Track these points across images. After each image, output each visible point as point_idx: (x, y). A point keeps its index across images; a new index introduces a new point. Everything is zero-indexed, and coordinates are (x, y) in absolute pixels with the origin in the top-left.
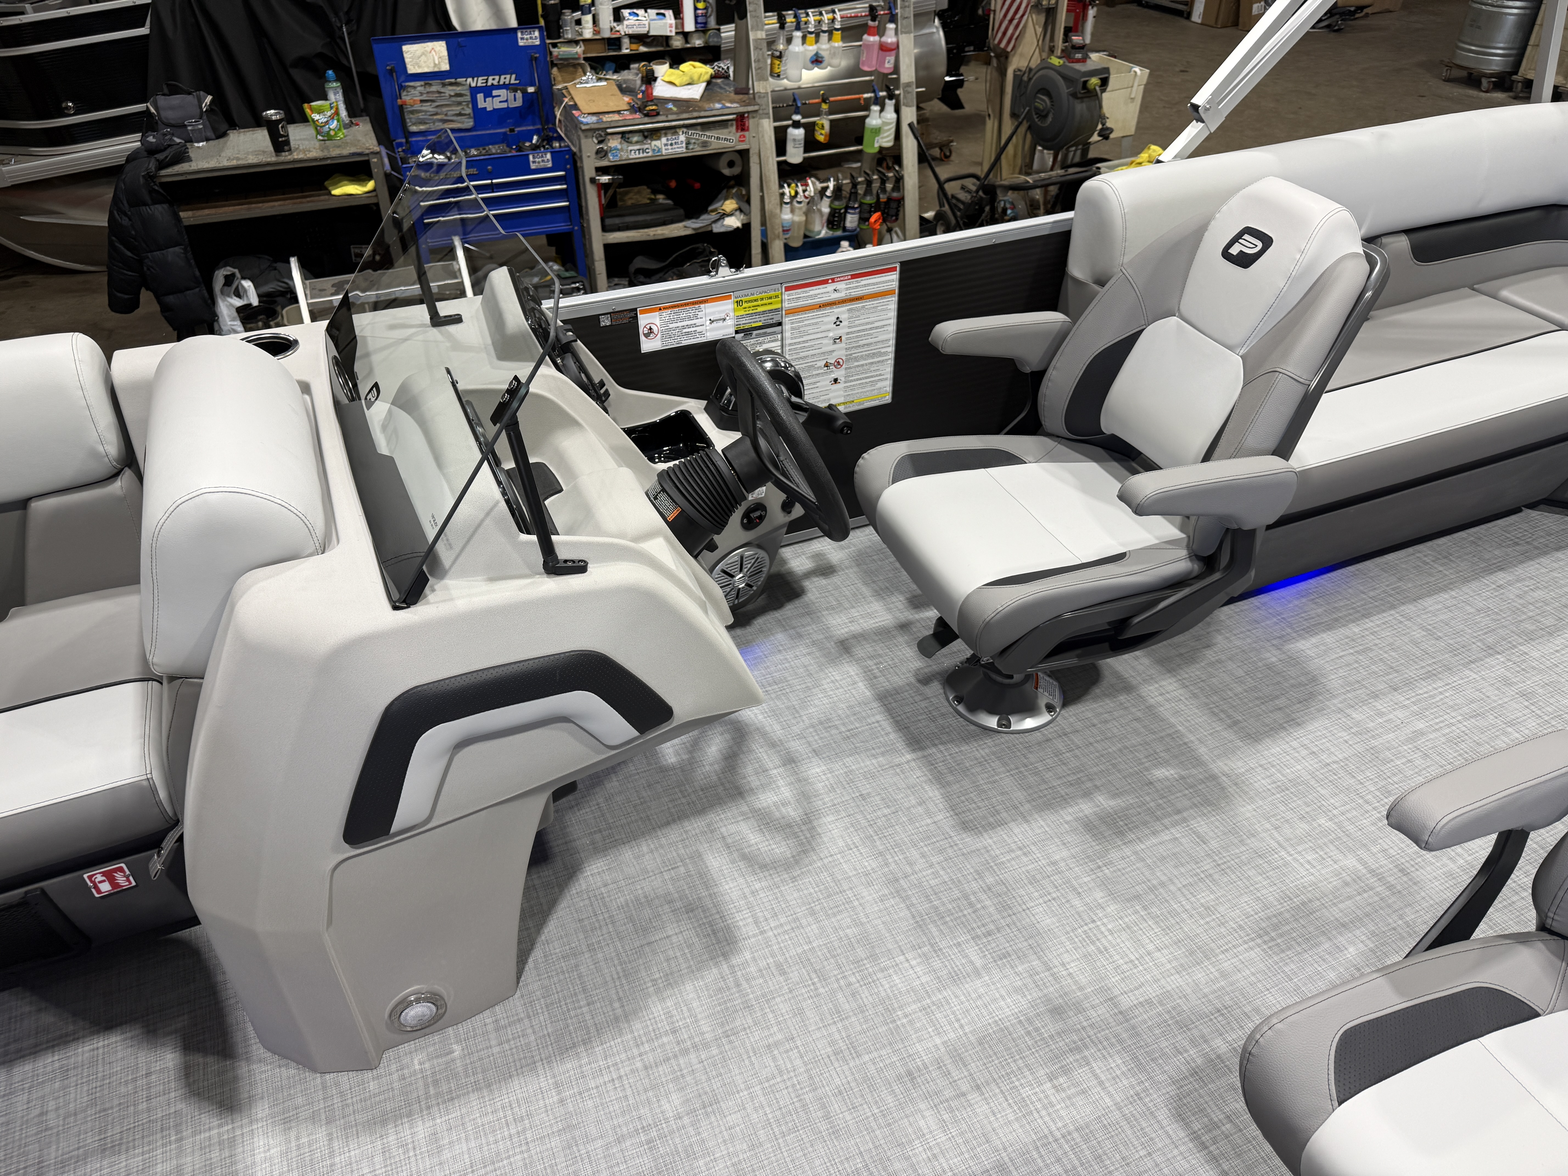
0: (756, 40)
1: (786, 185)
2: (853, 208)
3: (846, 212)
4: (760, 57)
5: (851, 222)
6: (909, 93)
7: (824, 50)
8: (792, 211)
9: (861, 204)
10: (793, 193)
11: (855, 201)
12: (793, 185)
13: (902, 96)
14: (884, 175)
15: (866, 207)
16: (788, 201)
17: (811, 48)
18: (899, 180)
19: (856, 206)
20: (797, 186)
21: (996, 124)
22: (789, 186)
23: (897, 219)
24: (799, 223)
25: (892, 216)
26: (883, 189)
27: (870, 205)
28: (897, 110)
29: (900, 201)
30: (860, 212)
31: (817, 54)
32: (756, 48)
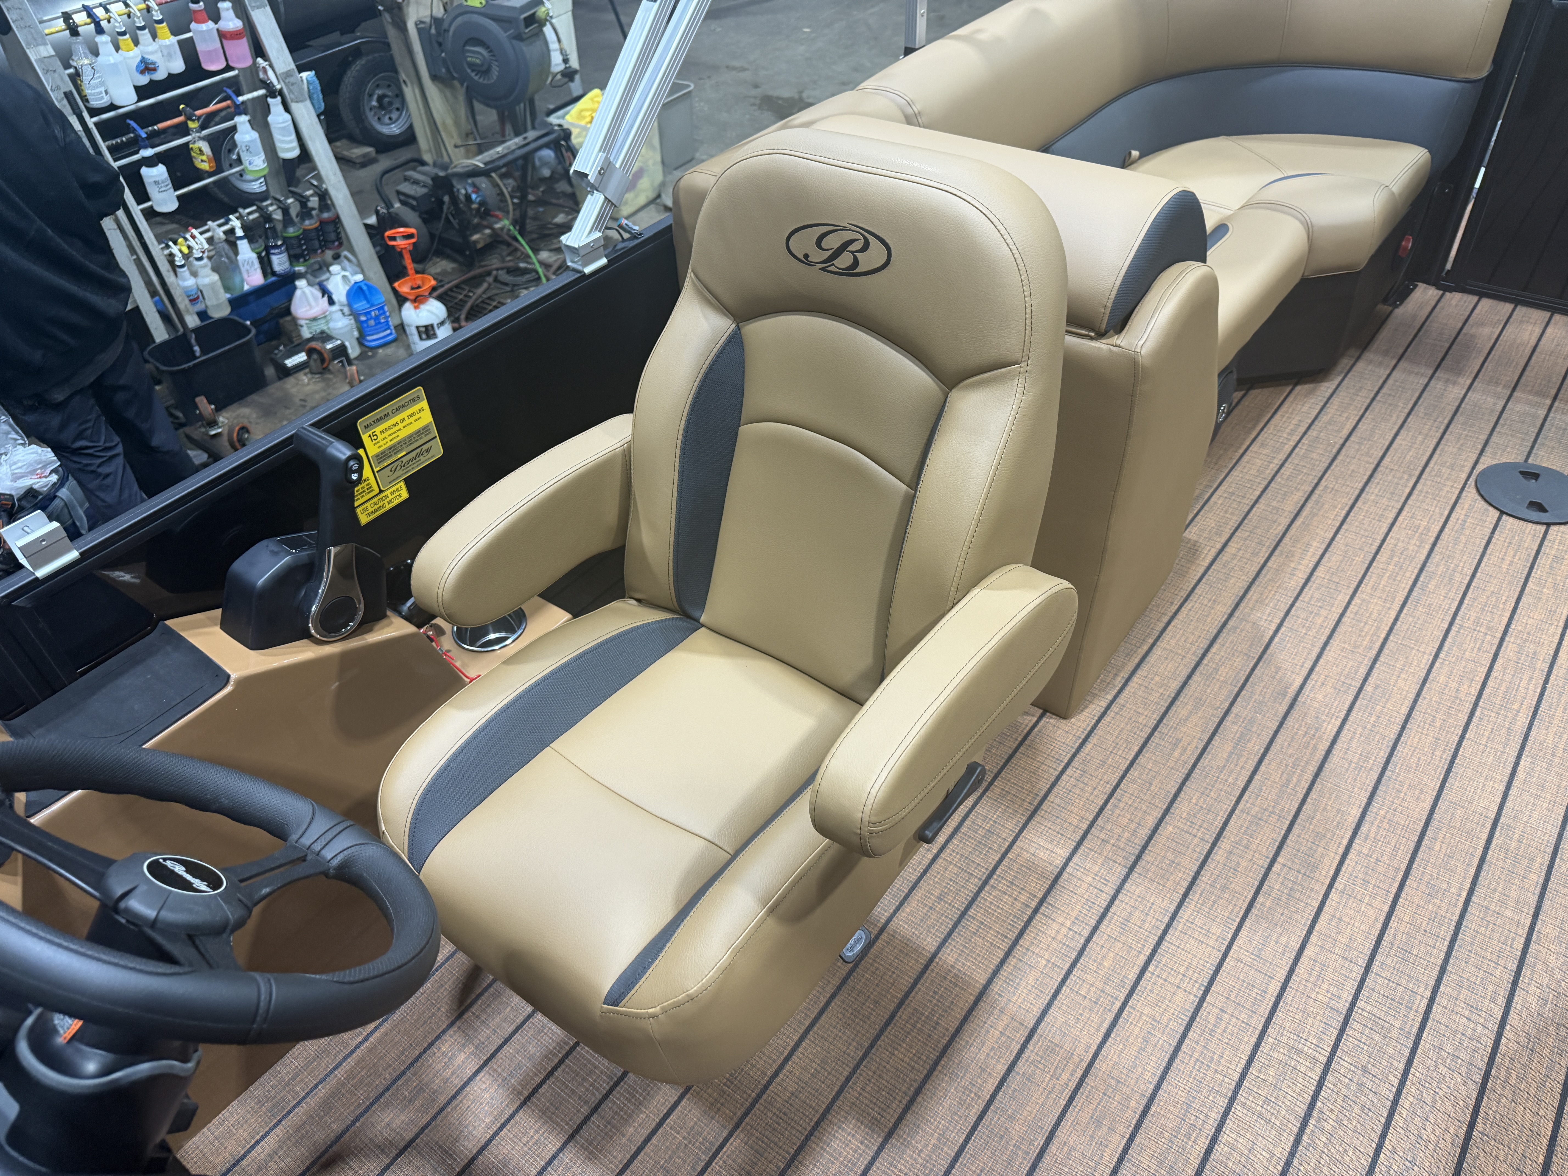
0: (41, 60)
1: (171, 243)
2: (276, 247)
3: (268, 254)
4: (59, 83)
5: (280, 264)
6: (293, 84)
7: (152, 53)
8: (194, 274)
9: (285, 240)
10: (186, 250)
11: (276, 237)
12: (181, 240)
13: (285, 91)
14: (302, 197)
15: (294, 242)
16: (183, 262)
17: (131, 54)
18: (324, 196)
19: (279, 243)
20: (186, 239)
21: (417, 91)
22: (175, 243)
23: (341, 244)
24: (212, 285)
25: (334, 242)
26: (305, 212)
27: (297, 237)
28: (287, 109)
29: (337, 221)
30: (287, 250)
31: (143, 60)
32: (46, 72)
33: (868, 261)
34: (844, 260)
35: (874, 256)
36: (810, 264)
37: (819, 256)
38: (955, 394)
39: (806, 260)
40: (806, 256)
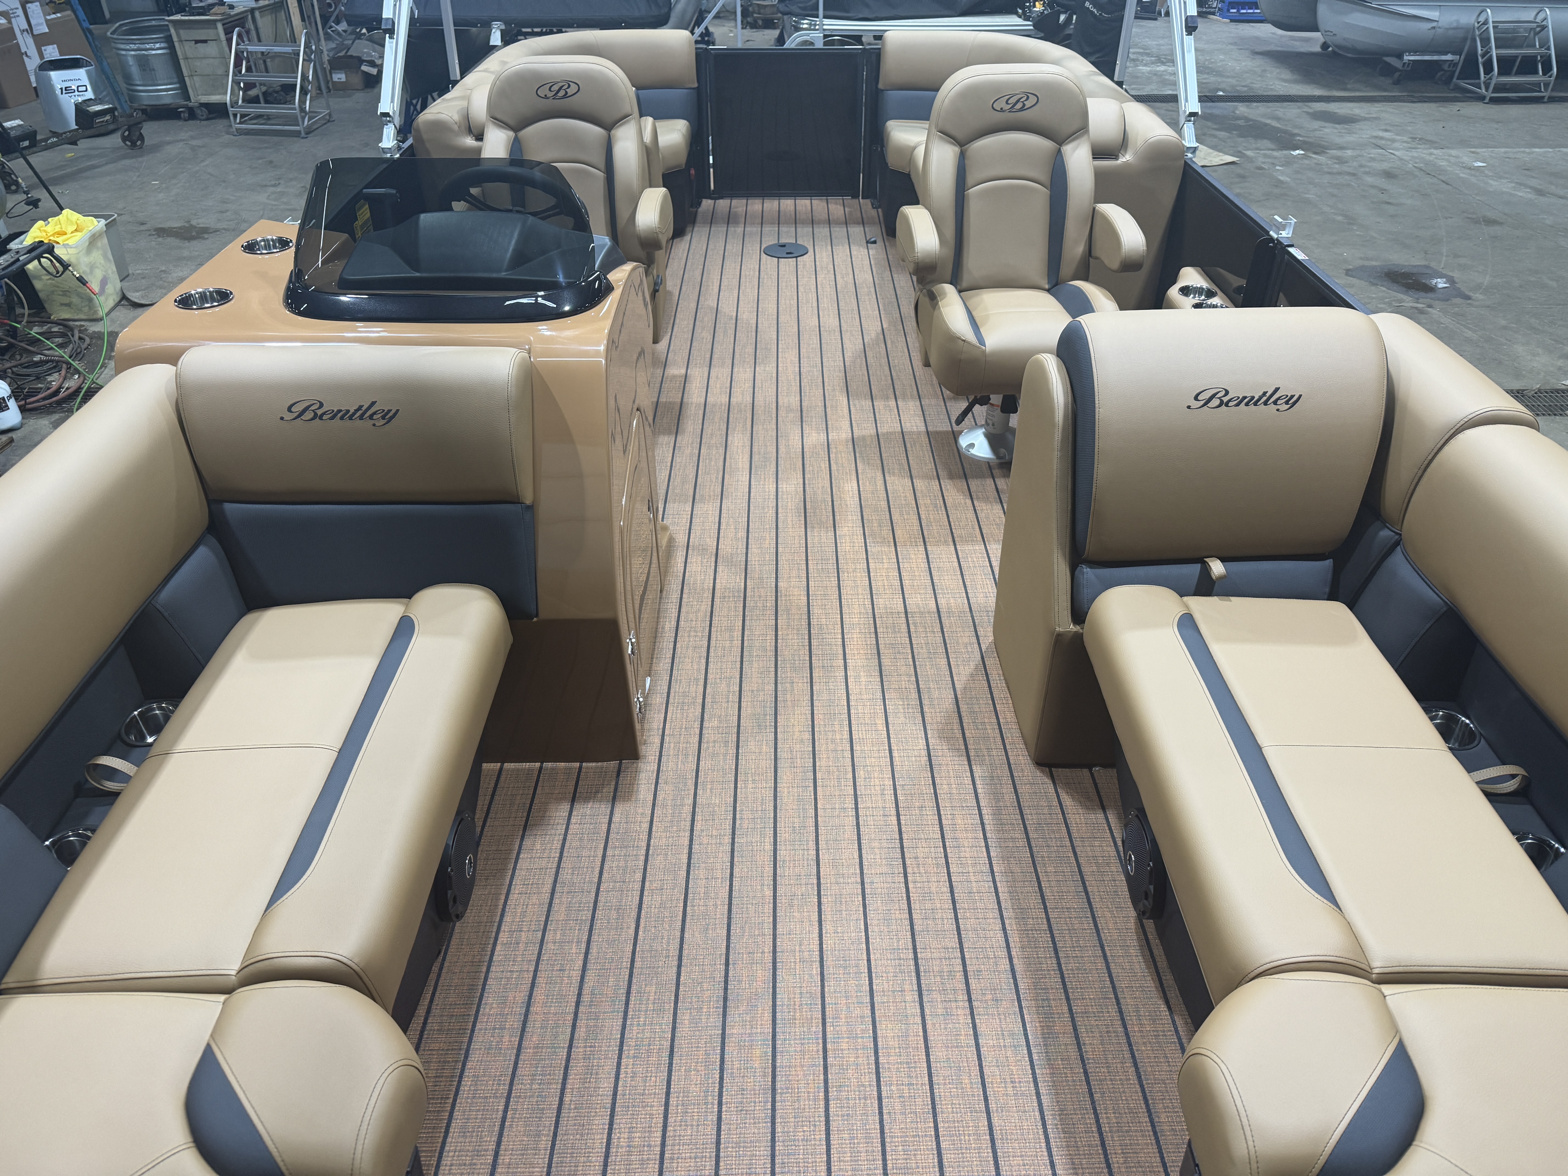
33: (570, 92)
34: (561, 93)
35: (573, 89)
36: (548, 98)
37: (550, 94)
38: (613, 132)
39: (546, 97)
40: (546, 96)
